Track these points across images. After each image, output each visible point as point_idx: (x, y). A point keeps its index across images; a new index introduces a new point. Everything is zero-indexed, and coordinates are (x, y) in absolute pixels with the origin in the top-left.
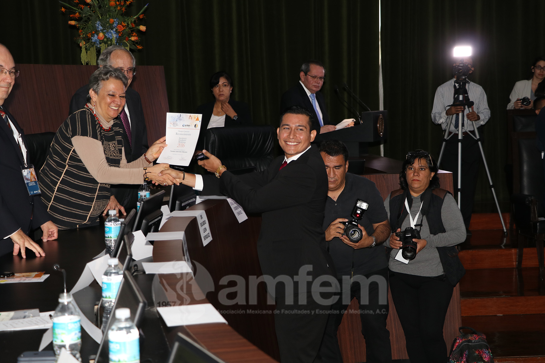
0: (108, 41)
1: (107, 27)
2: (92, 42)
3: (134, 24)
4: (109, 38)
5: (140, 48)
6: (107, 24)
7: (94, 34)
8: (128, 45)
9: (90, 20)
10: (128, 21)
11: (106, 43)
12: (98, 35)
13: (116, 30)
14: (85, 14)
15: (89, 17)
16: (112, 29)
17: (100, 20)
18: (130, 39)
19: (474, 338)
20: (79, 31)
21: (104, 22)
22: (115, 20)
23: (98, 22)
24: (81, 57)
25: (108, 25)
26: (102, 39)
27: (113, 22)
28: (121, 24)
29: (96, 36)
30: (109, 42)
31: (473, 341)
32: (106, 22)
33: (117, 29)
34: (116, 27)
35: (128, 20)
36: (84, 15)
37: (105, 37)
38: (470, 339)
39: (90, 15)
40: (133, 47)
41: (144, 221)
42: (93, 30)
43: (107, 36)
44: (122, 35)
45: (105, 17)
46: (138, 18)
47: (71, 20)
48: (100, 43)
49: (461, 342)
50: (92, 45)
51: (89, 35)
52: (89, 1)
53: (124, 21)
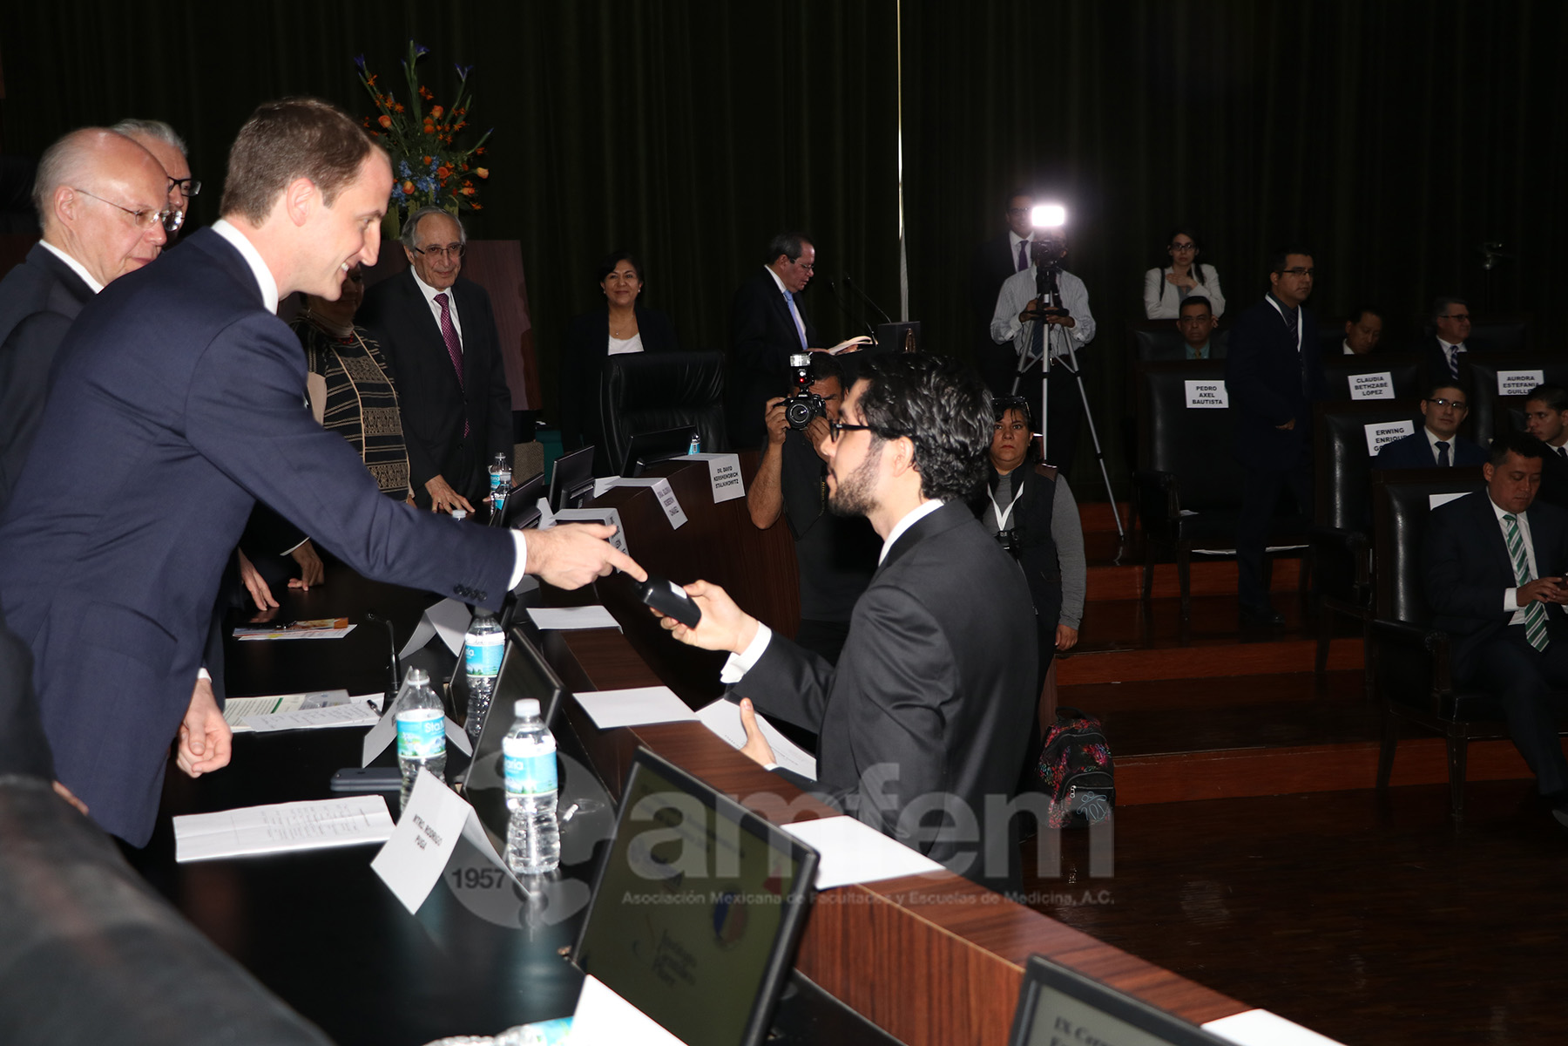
0: (420, 196)
1: (420, 171)
3: (468, 164)
4: (423, 191)
5: (478, 207)
6: (420, 165)
8: (457, 203)
10: (458, 159)
13: (436, 176)
16: (428, 174)
17: (407, 159)
18: (460, 192)
19: (1081, 726)
21: (415, 162)
22: (435, 158)
23: (403, 162)
26: (411, 193)
27: (430, 162)
28: (444, 165)
30: (423, 199)
31: (1080, 731)
34: (435, 170)
35: (456, 157)
37: (416, 189)
38: (1073, 729)
40: (466, 208)
44: (447, 186)
45: (415, 152)
46: (474, 155)
49: (1058, 732)
52: (387, 124)
53: (450, 161)
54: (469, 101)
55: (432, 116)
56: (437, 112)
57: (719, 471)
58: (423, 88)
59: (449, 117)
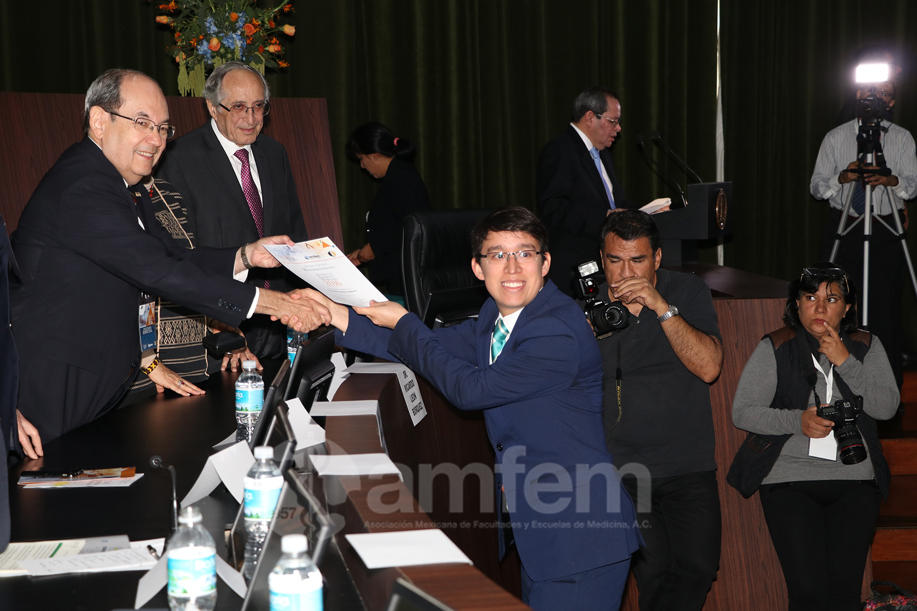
0: (227, 52)
2: (198, 55)
3: (274, 22)
4: (229, 47)
5: (284, 65)
6: (226, 21)
7: (201, 40)
8: (264, 60)
9: (194, 15)
10: (264, 16)
11: (222, 56)
12: (209, 41)
13: (242, 33)
14: (186, 4)
15: (193, 9)
16: (234, 32)
17: (213, 15)
18: (267, 49)
20: (176, 35)
21: (221, 19)
22: (241, 15)
23: (209, 19)
24: (178, 83)
25: (227, 23)
26: (216, 49)
27: (237, 19)
28: (251, 22)
29: (205, 43)
30: (229, 56)
32: (223, 19)
33: (244, 32)
34: (242, 27)
35: (263, 14)
36: (184, 7)
37: (223, 45)
39: (195, 6)
40: (272, 64)
41: (303, 381)
42: (201, 34)
43: (225, 45)
44: (253, 43)
45: (222, 9)
46: (281, 11)
47: (162, 15)
48: (213, 57)
50: (198, 60)
51: (192, 42)
53: (257, 17)
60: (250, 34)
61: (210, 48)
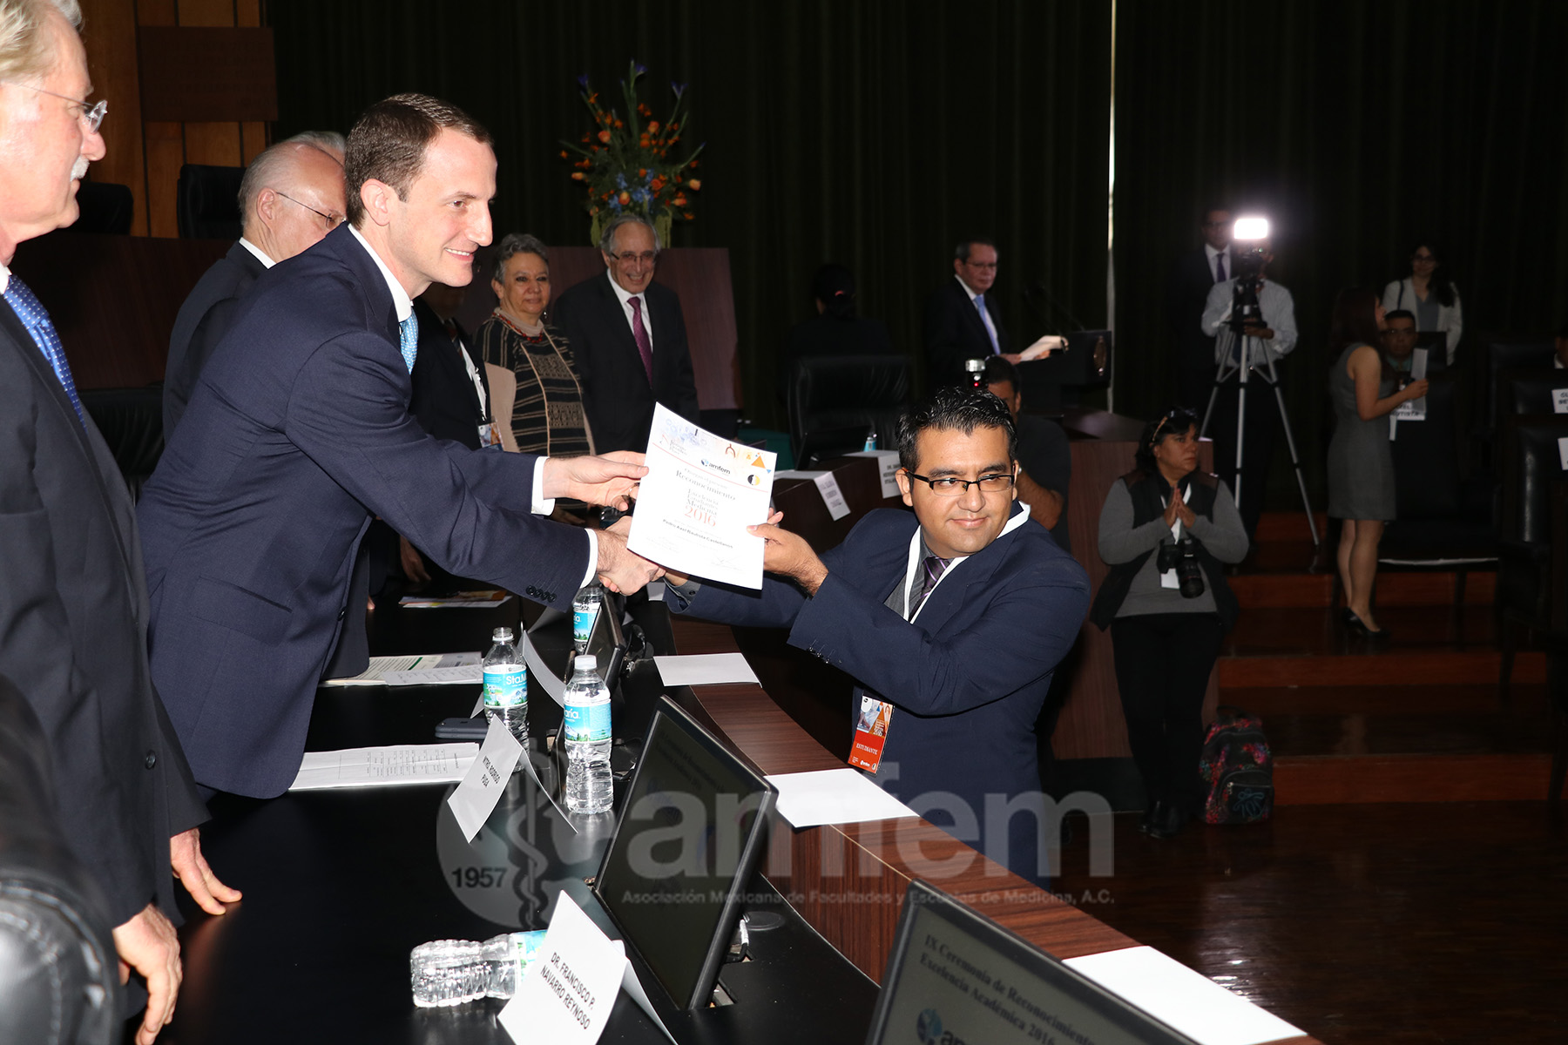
1: (635, 183)
2: (609, 209)
3: (681, 177)
4: (638, 201)
5: (689, 217)
6: (635, 177)
7: (612, 195)
8: (670, 213)
9: (607, 172)
10: (671, 172)
11: (632, 210)
12: (619, 196)
13: (650, 188)
14: (599, 162)
15: (606, 166)
16: (643, 186)
17: (623, 172)
18: (673, 202)
19: (1241, 725)
20: (589, 190)
21: (631, 175)
22: (649, 171)
23: (620, 175)
24: (591, 236)
25: (636, 179)
26: (626, 203)
27: (646, 175)
28: (658, 178)
29: (616, 198)
30: (638, 209)
31: (1239, 730)
32: (633, 175)
33: (652, 187)
34: (650, 182)
35: (671, 170)
36: (597, 164)
38: (1233, 727)
39: (607, 163)
40: (678, 216)
42: (612, 189)
43: (634, 199)
44: (660, 196)
45: (632, 166)
46: (688, 167)
47: (577, 171)
48: (623, 211)
49: (1218, 730)
51: (604, 197)
52: (605, 137)
53: (664, 174)
54: (685, 118)
55: (648, 132)
56: (653, 128)
57: (889, 467)
58: (641, 107)
59: (665, 133)
60: (657, 189)
61: (620, 202)
